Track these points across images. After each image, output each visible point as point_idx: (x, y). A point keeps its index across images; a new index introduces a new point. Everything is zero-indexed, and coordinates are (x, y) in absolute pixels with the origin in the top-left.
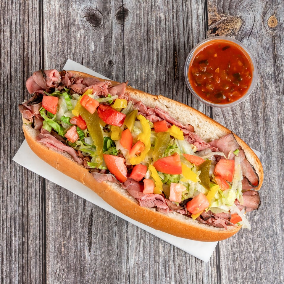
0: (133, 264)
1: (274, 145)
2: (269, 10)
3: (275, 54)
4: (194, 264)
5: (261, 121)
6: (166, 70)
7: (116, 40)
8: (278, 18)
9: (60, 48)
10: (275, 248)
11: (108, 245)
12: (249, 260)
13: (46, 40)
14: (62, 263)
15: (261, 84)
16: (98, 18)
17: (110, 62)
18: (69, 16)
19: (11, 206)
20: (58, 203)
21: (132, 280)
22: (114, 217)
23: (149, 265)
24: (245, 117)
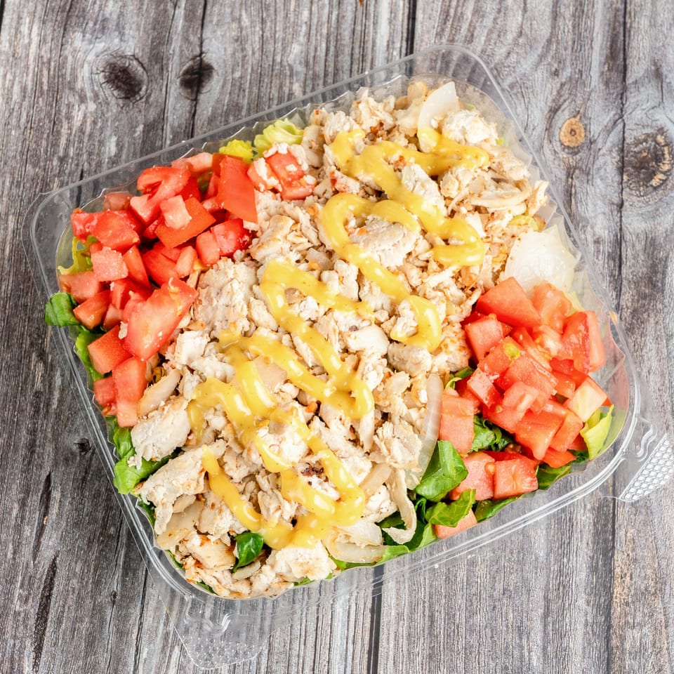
2: (567, 103)
7: (174, 137)
8: (586, 125)
16: (135, 79)
18: (61, 66)
22: (110, 580)
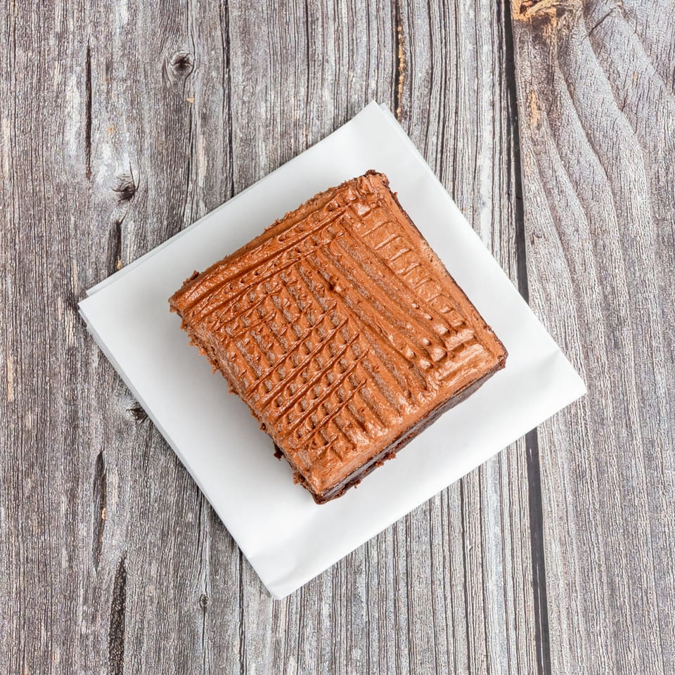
6: (368, 86)
9: (13, 19)
17: (182, 64)
22: (196, 581)
24: (633, 240)
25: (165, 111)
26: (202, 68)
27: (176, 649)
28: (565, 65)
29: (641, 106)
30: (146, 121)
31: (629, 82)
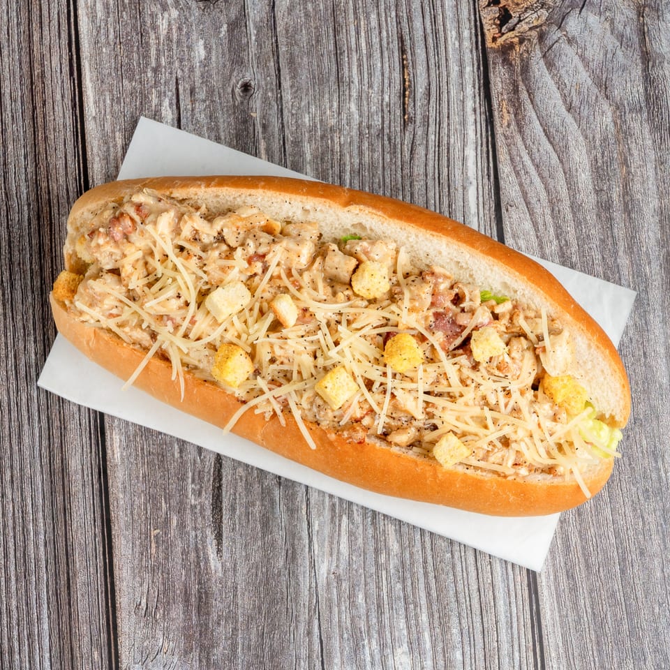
0: (326, 575)
1: (653, 272)
3: (646, 49)
4: (472, 569)
5: (618, 215)
6: (383, 100)
9: (120, 58)
10: (665, 521)
11: (263, 533)
12: (605, 552)
13: (86, 37)
14: (153, 582)
15: (616, 124)
17: (246, 87)
19: (20, 450)
20: (135, 436)
21: (325, 614)
23: (365, 576)
24: (579, 206)
25: (235, 123)
26: (261, 90)
27: (260, 512)
28: (526, 80)
29: (582, 108)
30: (221, 130)
31: (573, 91)
